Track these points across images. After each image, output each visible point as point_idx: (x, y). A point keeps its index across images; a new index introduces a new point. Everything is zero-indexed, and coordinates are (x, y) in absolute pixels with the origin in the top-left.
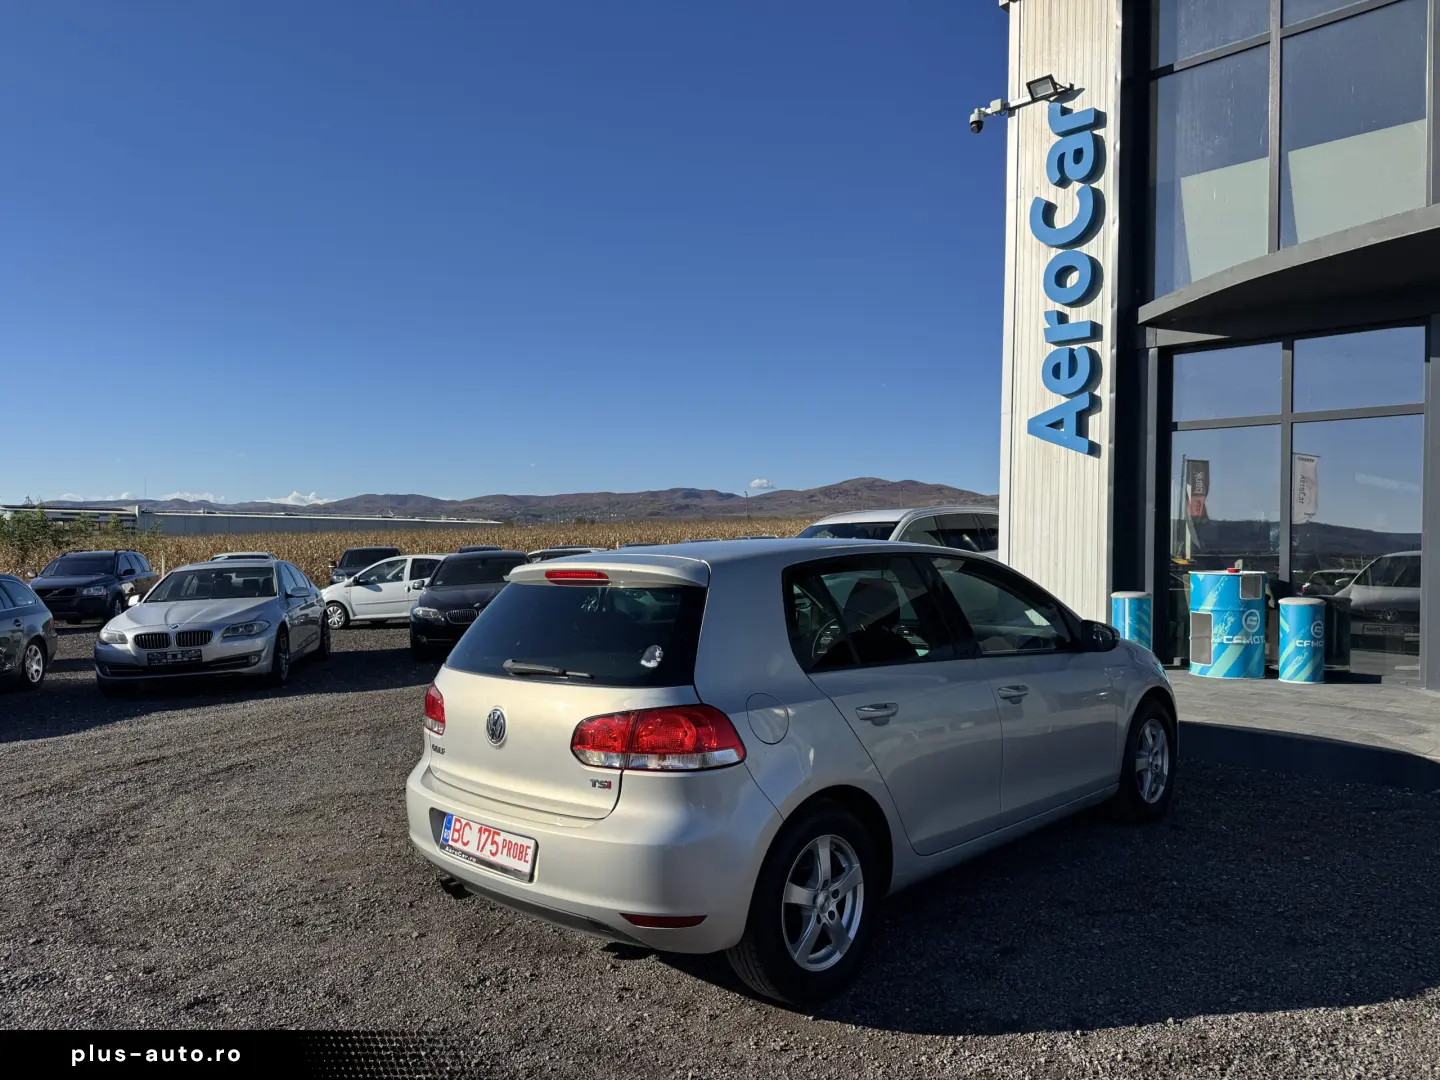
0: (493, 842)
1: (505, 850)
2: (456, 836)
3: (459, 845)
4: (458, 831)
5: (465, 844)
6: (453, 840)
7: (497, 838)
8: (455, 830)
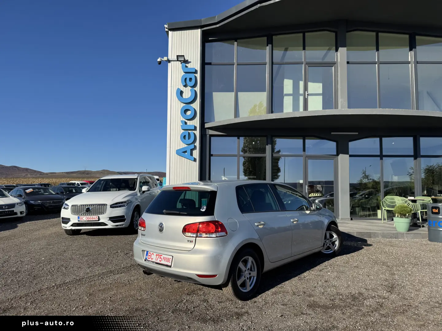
0: (160, 258)
1: (164, 260)
2: (149, 257)
3: (150, 259)
4: (150, 256)
5: (152, 259)
6: (148, 258)
7: (161, 257)
8: (149, 256)
